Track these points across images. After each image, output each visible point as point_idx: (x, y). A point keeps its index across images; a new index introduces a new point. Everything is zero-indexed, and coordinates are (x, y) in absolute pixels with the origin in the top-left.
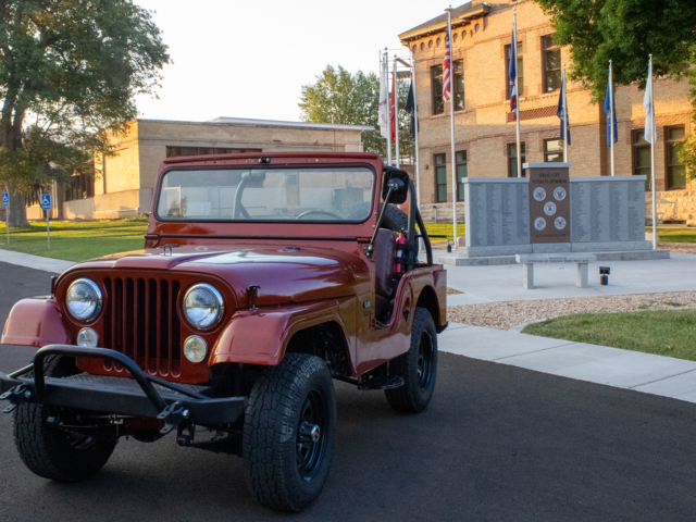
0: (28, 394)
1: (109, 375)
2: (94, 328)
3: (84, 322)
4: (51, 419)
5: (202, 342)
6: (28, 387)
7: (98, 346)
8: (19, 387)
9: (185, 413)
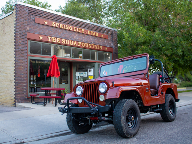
3: (79, 96)
5: (103, 96)
9: (97, 110)
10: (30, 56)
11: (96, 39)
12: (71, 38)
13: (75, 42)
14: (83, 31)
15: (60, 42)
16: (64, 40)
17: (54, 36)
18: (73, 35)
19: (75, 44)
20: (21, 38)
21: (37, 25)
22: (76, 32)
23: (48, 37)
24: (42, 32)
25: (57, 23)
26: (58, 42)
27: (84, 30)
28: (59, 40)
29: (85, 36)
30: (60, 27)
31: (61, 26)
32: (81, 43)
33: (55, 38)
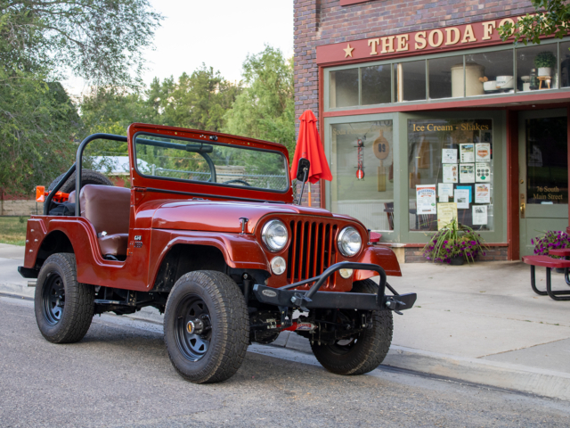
10: (331, 115)
12: (449, 17)
13: (468, 28)
15: (406, 48)
16: (424, 34)
17: (387, 31)
19: (469, 35)
20: (304, 67)
21: (347, 13)
23: (370, 41)
24: (354, 31)
26: (399, 49)
28: (403, 42)
32: (493, 23)
33: (391, 38)
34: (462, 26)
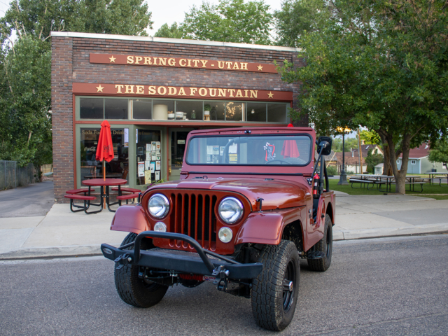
0: (130, 259)
1: (172, 249)
2: (164, 222)
3: (158, 219)
4: (140, 274)
5: (230, 231)
6: (130, 255)
7: (167, 231)
8: (125, 255)
9: (227, 272)
10: (81, 123)
11: (243, 76)
12: (170, 81)
13: (182, 89)
14: (204, 64)
15: (143, 93)
16: (155, 87)
17: (129, 82)
18: (177, 75)
19: (182, 92)
20: (61, 93)
21: (95, 68)
22: (187, 68)
23: (116, 86)
24: (104, 78)
25: (137, 58)
26: (138, 92)
27: (206, 61)
28: (141, 90)
29: (212, 72)
30: (146, 63)
31: (148, 60)
32: (196, 89)
33: (132, 86)
34: (178, 88)
